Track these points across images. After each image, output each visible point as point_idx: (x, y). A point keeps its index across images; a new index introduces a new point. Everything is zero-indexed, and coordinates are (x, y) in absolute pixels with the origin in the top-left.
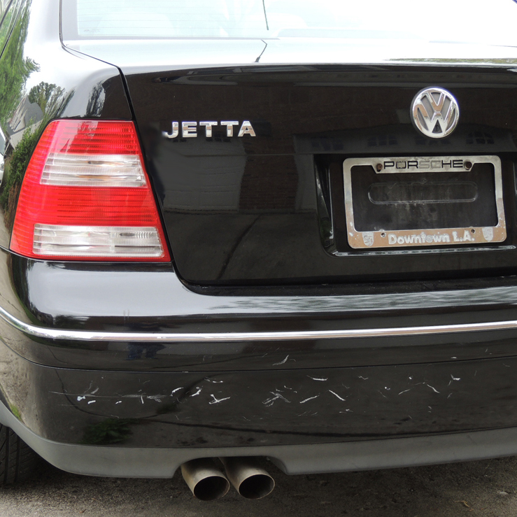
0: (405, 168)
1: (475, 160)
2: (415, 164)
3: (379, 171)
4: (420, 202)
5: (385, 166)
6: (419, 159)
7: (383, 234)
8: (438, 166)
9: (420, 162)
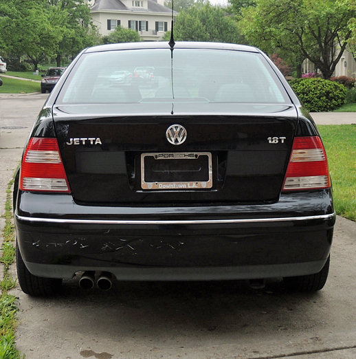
0: (168, 157)
1: (199, 154)
2: (172, 155)
3: (156, 158)
5: (159, 156)
7: (157, 184)
8: (182, 156)
9: (175, 155)
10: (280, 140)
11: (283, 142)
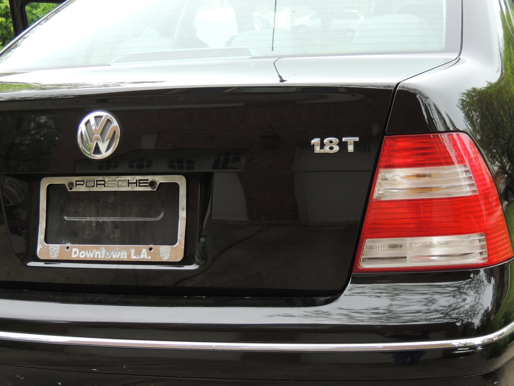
0: (94, 186)
1: (160, 179)
2: (103, 183)
3: (71, 189)
4: (106, 219)
5: (76, 185)
6: (107, 179)
7: (68, 248)
8: (124, 185)
9: (108, 181)
10: (343, 146)
11: (351, 148)
